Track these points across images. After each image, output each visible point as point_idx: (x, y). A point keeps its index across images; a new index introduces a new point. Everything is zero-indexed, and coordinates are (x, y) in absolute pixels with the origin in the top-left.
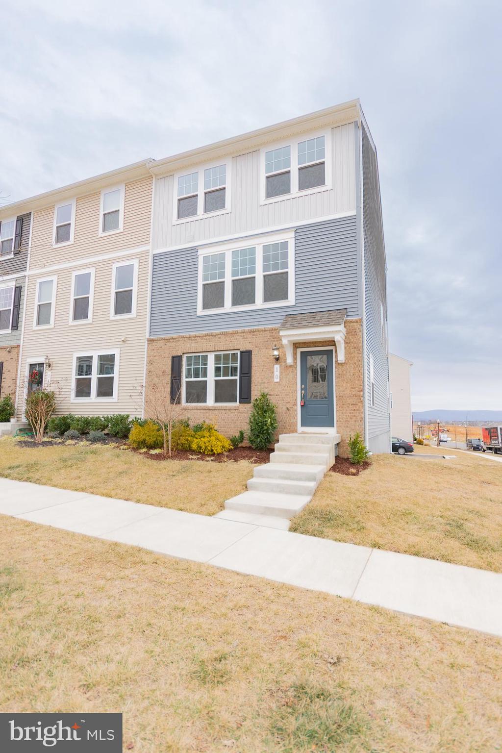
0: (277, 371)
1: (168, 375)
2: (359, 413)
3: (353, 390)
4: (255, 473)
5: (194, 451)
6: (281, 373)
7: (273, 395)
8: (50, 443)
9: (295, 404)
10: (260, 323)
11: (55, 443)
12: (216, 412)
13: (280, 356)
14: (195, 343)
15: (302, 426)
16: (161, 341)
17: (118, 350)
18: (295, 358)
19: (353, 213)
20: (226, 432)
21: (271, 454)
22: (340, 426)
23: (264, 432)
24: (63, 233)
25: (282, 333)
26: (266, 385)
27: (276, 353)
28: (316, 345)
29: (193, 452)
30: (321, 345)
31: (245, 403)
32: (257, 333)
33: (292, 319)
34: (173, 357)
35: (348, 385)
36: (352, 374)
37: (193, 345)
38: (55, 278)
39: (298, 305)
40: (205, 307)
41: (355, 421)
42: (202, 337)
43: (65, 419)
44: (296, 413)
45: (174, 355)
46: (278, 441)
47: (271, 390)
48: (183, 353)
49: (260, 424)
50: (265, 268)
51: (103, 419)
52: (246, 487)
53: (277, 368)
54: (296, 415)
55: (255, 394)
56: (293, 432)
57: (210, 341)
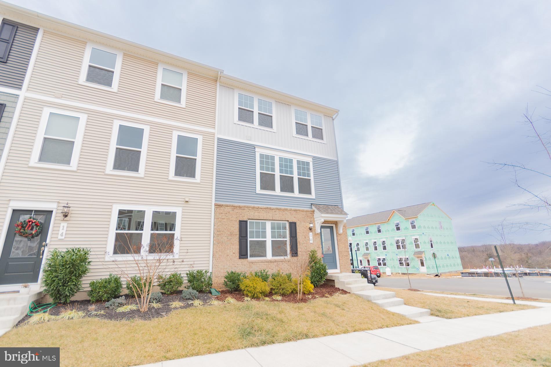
1: (236, 235)
3: (345, 248)
6: (313, 237)
10: (298, 206)
12: (275, 264)
13: (313, 227)
14: (258, 212)
16: (229, 207)
17: (181, 209)
19: (336, 159)
22: (342, 268)
26: (305, 245)
27: (311, 225)
28: (328, 223)
31: (295, 257)
32: (298, 212)
33: (319, 207)
34: (240, 221)
35: (343, 245)
36: (344, 240)
37: (256, 214)
39: (317, 199)
42: (263, 209)
47: (309, 248)
48: (248, 219)
50: (299, 174)
53: (311, 234)
55: (300, 251)
57: (268, 213)
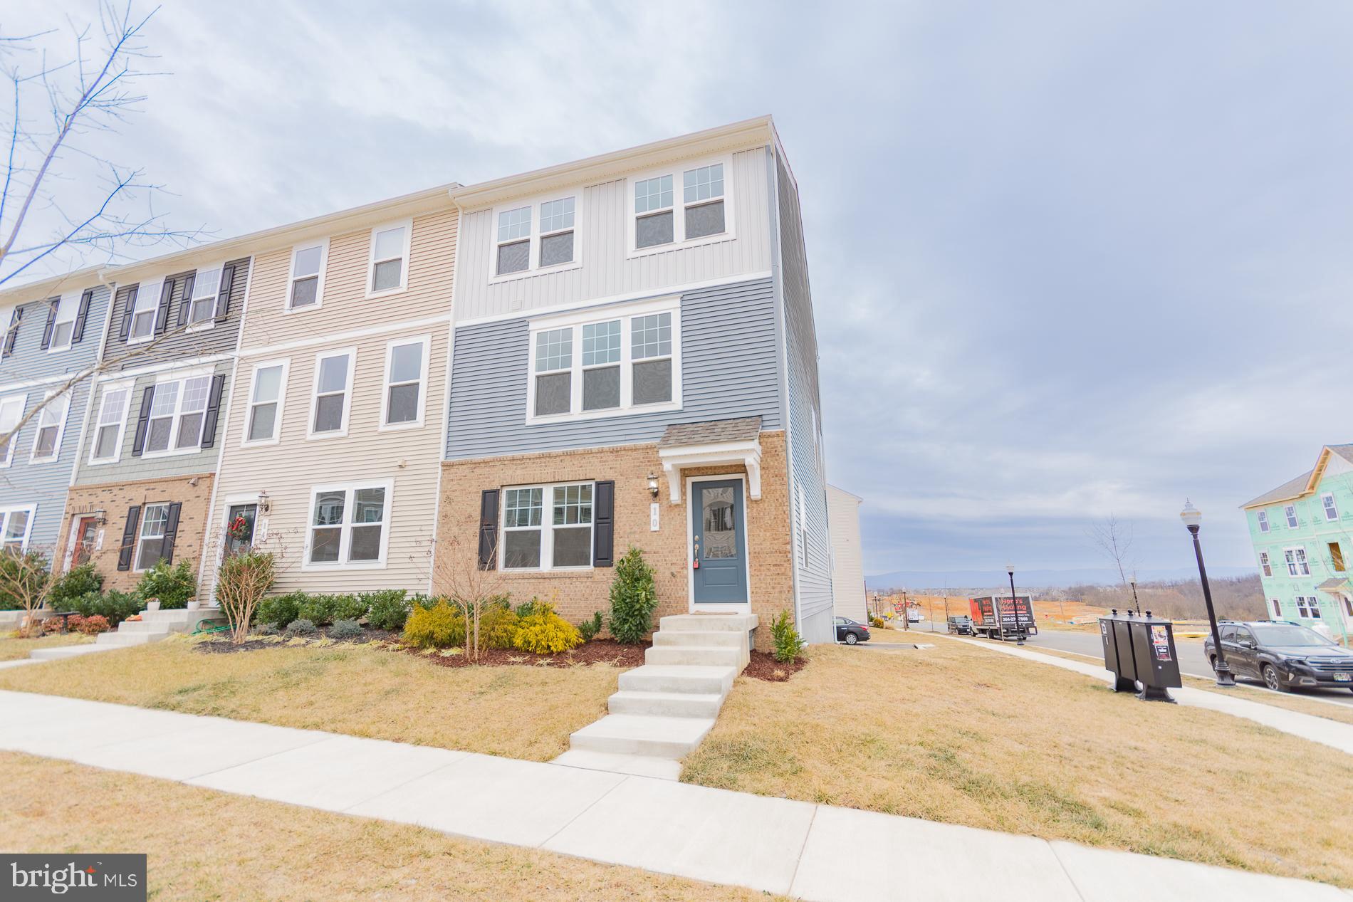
0: (655, 514)
1: (476, 521)
2: (786, 579)
3: (776, 542)
4: (621, 683)
5: (517, 649)
6: (661, 516)
7: (650, 553)
8: (261, 644)
9: (685, 567)
10: (628, 438)
11: (269, 644)
12: (556, 582)
13: (660, 489)
14: (523, 468)
15: (695, 602)
16: (465, 466)
17: (391, 481)
18: (684, 493)
19: (768, 274)
20: (571, 615)
21: (646, 650)
22: (756, 601)
23: (636, 613)
24: (304, 291)
25: (662, 453)
26: (637, 536)
27: (653, 484)
28: (717, 471)
29: (516, 651)
30: (723, 472)
31: (603, 567)
32: (623, 452)
33: (678, 432)
34: (485, 493)
35: (768, 534)
36: (773, 518)
37: (519, 472)
38: (285, 363)
39: (686, 410)
40: (540, 411)
41: (781, 592)
42: (533, 459)
43: (289, 600)
44: (686, 580)
45: (487, 488)
46: (657, 628)
47: (646, 544)
48: (502, 486)
49: (628, 600)
50: (636, 353)
51: (359, 599)
52: (607, 709)
53: (655, 509)
54: (687, 585)
55: (620, 551)
56: (682, 612)
57: (546, 466)
